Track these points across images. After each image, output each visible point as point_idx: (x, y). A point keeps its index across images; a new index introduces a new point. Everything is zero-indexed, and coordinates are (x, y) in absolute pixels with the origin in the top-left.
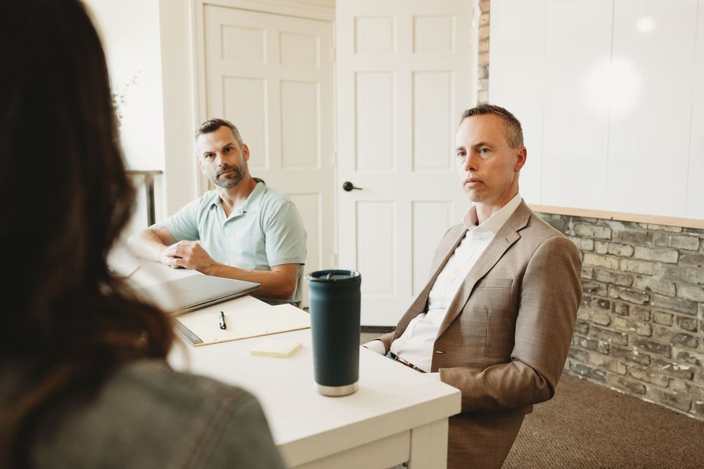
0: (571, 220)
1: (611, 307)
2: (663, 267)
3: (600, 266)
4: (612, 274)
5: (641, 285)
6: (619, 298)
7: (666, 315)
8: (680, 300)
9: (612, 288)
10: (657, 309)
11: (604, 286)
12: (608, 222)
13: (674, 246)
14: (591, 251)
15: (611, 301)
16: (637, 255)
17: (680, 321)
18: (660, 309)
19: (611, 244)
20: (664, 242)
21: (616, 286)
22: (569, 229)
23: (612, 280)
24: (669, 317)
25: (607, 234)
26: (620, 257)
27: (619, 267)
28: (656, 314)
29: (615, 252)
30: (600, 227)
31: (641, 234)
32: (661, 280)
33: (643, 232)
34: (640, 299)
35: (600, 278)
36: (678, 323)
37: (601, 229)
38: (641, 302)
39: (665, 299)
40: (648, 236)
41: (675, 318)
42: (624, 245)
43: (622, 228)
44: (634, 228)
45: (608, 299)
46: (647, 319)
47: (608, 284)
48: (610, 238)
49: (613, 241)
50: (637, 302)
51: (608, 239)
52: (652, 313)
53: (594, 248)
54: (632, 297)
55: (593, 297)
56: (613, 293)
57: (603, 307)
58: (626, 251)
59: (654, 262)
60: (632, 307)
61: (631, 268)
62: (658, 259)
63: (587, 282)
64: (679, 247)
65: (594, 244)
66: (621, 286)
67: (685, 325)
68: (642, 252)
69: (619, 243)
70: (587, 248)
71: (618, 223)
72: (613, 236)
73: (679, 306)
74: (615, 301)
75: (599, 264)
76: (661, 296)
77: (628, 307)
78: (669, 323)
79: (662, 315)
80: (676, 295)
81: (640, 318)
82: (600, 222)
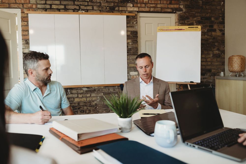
0: (69, 89)
1: (85, 112)
2: (100, 97)
3: (80, 101)
4: (84, 102)
5: (94, 103)
6: (87, 109)
7: (101, 110)
8: (105, 105)
9: (84, 106)
10: (99, 109)
11: (82, 106)
12: (82, 88)
13: (102, 91)
14: (77, 97)
15: (85, 110)
16: (92, 96)
17: (105, 110)
18: (100, 108)
19: (83, 94)
20: (99, 91)
21: (86, 106)
22: (68, 92)
23: (85, 104)
24: (102, 110)
25: (82, 91)
26: (87, 97)
27: (87, 100)
28: (99, 110)
29: (85, 96)
30: (79, 90)
31: (92, 90)
32: (99, 101)
33: (93, 89)
34: (94, 107)
35: (81, 104)
36: (105, 111)
37: (80, 90)
38: (94, 108)
39: (101, 106)
40: (95, 90)
41: (104, 110)
42: (88, 94)
43: (87, 89)
44: (90, 88)
45: (84, 110)
46: (96, 112)
47: (83, 105)
48: (83, 92)
49: (84, 93)
50: (93, 108)
51: (82, 93)
52: (98, 110)
53: (78, 96)
54: (91, 107)
55: (78, 110)
56: (85, 108)
57: (82, 113)
58: (88, 95)
59: (97, 97)
60: (91, 110)
61: (90, 100)
62: (98, 96)
63: (76, 107)
64: (103, 92)
65: (78, 95)
66: (88, 105)
67: (107, 111)
68: (93, 95)
69: (86, 94)
70: (75, 97)
71: (85, 88)
72: (84, 92)
73: (105, 106)
74: (86, 110)
75: (80, 100)
76: (100, 105)
77: (90, 110)
78: (102, 111)
79: (100, 110)
80: (104, 104)
81: (94, 112)
82: (79, 88)
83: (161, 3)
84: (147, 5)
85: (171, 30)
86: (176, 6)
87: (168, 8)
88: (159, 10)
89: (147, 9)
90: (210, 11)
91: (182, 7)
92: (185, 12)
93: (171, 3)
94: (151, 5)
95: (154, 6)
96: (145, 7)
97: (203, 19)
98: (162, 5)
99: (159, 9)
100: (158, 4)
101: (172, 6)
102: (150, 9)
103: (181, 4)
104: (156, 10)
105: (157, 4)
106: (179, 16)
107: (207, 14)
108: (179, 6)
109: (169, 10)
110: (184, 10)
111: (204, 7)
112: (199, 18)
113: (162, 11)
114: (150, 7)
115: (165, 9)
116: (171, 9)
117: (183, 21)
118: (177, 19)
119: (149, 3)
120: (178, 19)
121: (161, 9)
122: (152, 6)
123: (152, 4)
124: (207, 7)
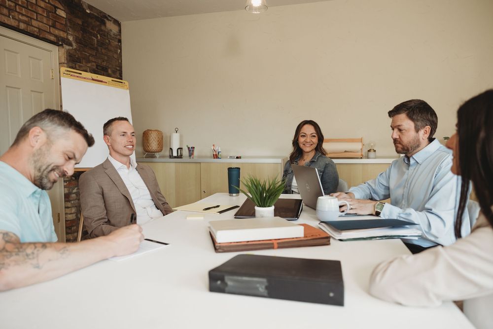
83: (39, 19)
84: (13, 14)
85: (85, 78)
86: (63, 34)
87: (50, 33)
88: (35, 31)
89: (13, 23)
90: (106, 58)
91: (71, 38)
92: (75, 49)
93: (54, 26)
94: (20, 17)
95: (26, 21)
96: (10, 17)
97: (99, 68)
98: (41, 24)
99: (35, 29)
100: (34, 19)
101: (57, 32)
102: (19, 23)
103: (70, 33)
104: (30, 29)
105: (31, 18)
106: (67, 52)
107: (103, 61)
108: (67, 35)
109: (52, 38)
110: (75, 45)
111: (99, 48)
112: (94, 65)
113: (41, 36)
114: (20, 21)
115: (45, 33)
116: (56, 36)
117: (73, 65)
118: (65, 57)
119: (17, 12)
120: (66, 59)
121: (39, 31)
122: (23, 20)
123: (23, 15)
124: (103, 51)
